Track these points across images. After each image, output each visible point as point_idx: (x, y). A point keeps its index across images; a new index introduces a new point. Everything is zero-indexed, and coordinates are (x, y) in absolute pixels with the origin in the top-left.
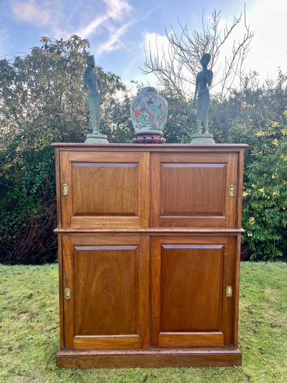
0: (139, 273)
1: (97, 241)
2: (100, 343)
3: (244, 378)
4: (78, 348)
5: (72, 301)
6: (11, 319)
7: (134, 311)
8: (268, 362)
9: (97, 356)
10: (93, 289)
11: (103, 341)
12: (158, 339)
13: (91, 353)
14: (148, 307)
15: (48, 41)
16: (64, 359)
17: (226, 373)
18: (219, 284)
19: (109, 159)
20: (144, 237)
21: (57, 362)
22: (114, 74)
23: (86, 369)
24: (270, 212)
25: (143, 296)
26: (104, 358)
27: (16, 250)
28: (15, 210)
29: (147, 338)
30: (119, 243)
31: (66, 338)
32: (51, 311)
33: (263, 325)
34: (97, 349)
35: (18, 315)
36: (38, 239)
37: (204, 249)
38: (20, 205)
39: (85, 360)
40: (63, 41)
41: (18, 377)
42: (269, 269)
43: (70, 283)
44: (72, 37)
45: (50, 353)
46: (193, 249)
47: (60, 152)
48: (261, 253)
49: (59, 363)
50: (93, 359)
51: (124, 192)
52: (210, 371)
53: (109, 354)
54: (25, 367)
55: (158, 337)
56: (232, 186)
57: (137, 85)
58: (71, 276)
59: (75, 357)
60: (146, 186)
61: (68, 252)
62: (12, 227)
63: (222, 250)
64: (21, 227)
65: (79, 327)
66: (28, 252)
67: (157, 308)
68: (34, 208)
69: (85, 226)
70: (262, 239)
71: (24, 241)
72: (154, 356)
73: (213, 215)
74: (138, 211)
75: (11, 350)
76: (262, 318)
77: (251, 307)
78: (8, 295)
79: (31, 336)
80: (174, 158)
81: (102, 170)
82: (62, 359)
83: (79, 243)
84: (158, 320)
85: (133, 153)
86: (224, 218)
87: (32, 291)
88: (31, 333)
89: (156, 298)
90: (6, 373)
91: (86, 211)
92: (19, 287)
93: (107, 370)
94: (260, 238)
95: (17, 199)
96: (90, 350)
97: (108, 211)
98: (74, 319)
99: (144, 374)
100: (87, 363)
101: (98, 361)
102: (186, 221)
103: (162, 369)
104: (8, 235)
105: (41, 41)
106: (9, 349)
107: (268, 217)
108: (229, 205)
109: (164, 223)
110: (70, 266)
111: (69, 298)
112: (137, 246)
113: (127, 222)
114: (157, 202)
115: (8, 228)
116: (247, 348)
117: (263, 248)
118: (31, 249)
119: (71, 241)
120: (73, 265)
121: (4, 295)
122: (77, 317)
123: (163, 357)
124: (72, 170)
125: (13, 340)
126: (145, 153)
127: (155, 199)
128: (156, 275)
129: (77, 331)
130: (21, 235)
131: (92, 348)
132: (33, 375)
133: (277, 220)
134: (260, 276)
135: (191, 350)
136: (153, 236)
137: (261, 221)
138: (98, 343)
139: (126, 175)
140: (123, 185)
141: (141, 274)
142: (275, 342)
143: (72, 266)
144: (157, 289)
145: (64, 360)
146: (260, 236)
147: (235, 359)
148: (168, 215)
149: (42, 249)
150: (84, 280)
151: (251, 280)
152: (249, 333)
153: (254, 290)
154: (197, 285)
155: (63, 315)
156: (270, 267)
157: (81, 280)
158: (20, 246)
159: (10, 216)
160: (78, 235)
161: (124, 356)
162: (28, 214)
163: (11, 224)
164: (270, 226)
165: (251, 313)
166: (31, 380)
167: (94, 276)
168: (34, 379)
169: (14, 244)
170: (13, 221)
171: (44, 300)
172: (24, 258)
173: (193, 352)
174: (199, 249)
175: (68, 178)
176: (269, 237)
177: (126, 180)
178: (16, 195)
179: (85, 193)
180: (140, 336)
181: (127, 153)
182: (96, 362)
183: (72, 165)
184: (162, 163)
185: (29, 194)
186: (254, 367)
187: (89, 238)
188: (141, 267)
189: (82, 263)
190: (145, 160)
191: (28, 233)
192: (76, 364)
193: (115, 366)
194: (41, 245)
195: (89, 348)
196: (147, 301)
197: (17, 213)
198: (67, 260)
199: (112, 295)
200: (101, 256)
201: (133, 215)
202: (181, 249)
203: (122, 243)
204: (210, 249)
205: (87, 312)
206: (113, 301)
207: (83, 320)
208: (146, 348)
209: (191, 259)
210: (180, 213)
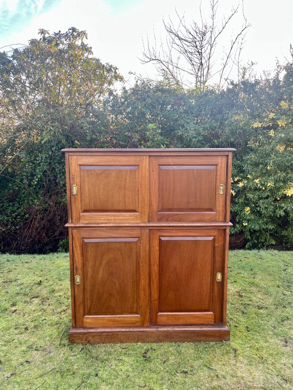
0: (140, 261)
1: (103, 234)
2: (107, 322)
3: (232, 351)
4: (87, 326)
5: (81, 286)
6: (24, 303)
7: (135, 294)
8: (253, 338)
9: (104, 333)
10: (100, 276)
11: (109, 320)
12: (157, 318)
13: (99, 330)
14: (148, 291)
15: (46, 33)
16: (75, 335)
17: (215, 347)
18: (210, 270)
19: (113, 162)
20: (144, 230)
21: (69, 339)
22: (112, 65)
23: (94, 344)
24: (264, 202)
25: (144, 282)
26: (111, 334)
27: (20, 240)
28: (17, 201)
29: (147, 317)
30: (123, 236)
31: (76, 318)
32: (60, 296)
33: (251, 307)
35: (30, 299)
36: (41, 229)
37: (197, 241)
38: (22, 196)
39: (93, 336)
40: (61, 33)
41: (36, 352)
42: (260, 257)
43: (80, 271)
44: (70, 29)
45: (62, 331)
46: (187, 240)
47: (70, 156)
48: (256, 242)
49: (71, 339)
50: (100, 335)
51: (126, 192)
52: (201, 346)
53: (115, 331)
54: (41, 343)
55: (157, 316)
56: (221, 185)
57: (135, 76)
58: (81, 265)
59: (85, 334)
60: (145, 186)
61: (77, 244)
62: (15, 218)
63: (213, 241)
64: (24, 218)
65: (88, 308)
66: (31, 241)
67: (156, 292)
68: (35, 199)
69: (92, 221)
70: (256, 228)
71: (27, 231)
72: (154, 332)
73: (205, 211)
74: (139, 207)
75: (28, 330)
76: (250, 301)
77: (241, 292)
78: (19, 282)
79: (44, 318)
80: (170, 160)
81: (107, 172)
83: (87, 236)
84: (156, 302)
85: (134, 156)
86: (215, 214)
87: (40, 279)
88: (44, 315)
89: (155, 283)
90: (25, 348)
91: (92, 208)
92: (29, 274)
93: (113, 345)
94: (254, 228)
95: (19, 191)
96: (98, 328)
97: (112, 208)
98: (84, 301)
99: (145, 348)
100: (95, 339)
101: (105, 337)
102: (181, 216)
103: (160, 344)
104: (11, 226)
105: (38, 33)
106: (25, 329)
107: (262, 207)
108: (219, 202)
109: (162, 218)
110: (80, 256)
111: (79, 284)
112: (138, 239)
113: (129, 218)
114: (156, 200)
115: (11, 219)
116: (235, 326)
117: (258, 237)
118: (35, 239)
119: (80, 234)
120: (83, 255)
121: (16, 282)
122: (86, 300)
123: (162, 334)
124: (80, 172)
125: (28, 321)
126: (145, 157)
127: (154, 197)
128: (154, 264)
129: (86, 312)
130: (24, 226)
131: (99, 326)
132: (48, 350)
133: (271, 210)
134: (252, 264)
135: (185, 327)
136: (152, 230)
137: (256, 211)
138: (105, 322)
139: (128, 177)
140: (125, 185)
141: (141, 263)
142: (260, 321)
143: (81, 256)
144: (156, 276)
145: (75, 337)
146: (255, 226)
147: (223, 335)
148: (166, 211)
149: (45, 239)
150: (92, 268)
151: (243, 267)
152: (238, 314)
153: (245, 276)
154: (191, 272)
155: (74, 298)
156: (262, 255)
157: (89, 268)
158: (23, 236)
159: (13, 207)
160: (86, 229)
161: (127, 333)
162: (30, 205)
163: (14, 215)
164: (264, 215)
165: (241, 296)
166: (47, 354)
167: (100, 264)
168: (50, 353)
169: (18, 234)
170: (16, 212)
171: (53, 286)
172: (28, 247)
173: (187, 329)
174: (193, 240)
175: (77, 180)
176: (263, 226)
177: (127, 181)
178: (17, 187)
179: (92, 192)
180: (141, 316)
181: (129, 157)
182: (103, 338)
183: (80, 168)
184: (159, 165)
185: (30, 185)
186: (240, 342)
187: (96, 232)
188: (142, 257)
189: (90, 254)
190: (144, 163)
191: (31, 224)
192: (86, 340)
193: (120, 341)
194: (44, 235)
195: (98, 326)
196: (147, 286)
197: (19, 204)
198: (77, 250)
199: (116, 281)
200: (107, 247)
201: (134, 211)
202: (177, 241)
203: (125, 236)
204: (202, 240)
205: (95, 296)
206: (118, 286)
207: (92, 302)
208: (146, 325)
209: (186, 249)
210: (176, 209)
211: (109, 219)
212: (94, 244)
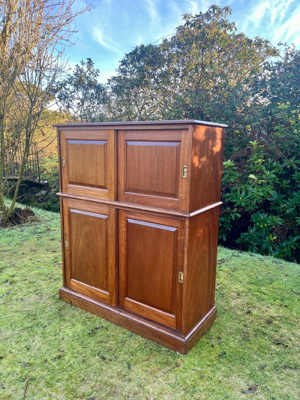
0: (109, 239)
1: (82, 206)
2: (85, 290)
3: (173, 365)
4: (72, 288)
5: (69, 251)
7: (105, 271)
9: (81, 299)
10: (81, 245)
11: (87, 289)
12: (124, 303)
13: (78, 295)
15: (189, 17)
17: (161, 353)
18: (172, 266)
19: (88, 137)
20: (111, 209)
23: (74, 306)
25: (112, 261)
26: (85, 302)
29: (114, 298)
30: (96, 211)
31: (66, 278)
34: (83, 294)
37: (159, 229)
39: (74, 299)
40: (202, 14)
43: (67, 237)
44: (211, 8)
46: (150, 227)
47: (60, 131)
49: (60, 295)
50: (78, 300)
51: (98, 167)
52: (152, 345)
53: (88, 300)
55: (124, 300)
56: (185, 166)
58: (68, 231)
59: (69, 294)
61: (66, 212)
63: (176, 233)
65: (73, 272)
67: (124, 275)
69: (75, 193)
72: (116, 314)
73: (168, 197)
74: (107, 185)
80: (135, 135)
81: (83, 146)
82: (63, 292)
83: (72, 206)
84: (124, 285)
85: (103, 131)
86: (177, 201)
89: (122, 265)
91: (75, 181)
93: (84, 312)
97: (88, 182)
98: (71, 266)
100: (75, 301)
102: (145, 199)
105: (182, 19)
108: (182, 187)
109: (128, 198)
110: (68, 225)
111: (67, 248)
112: (107, 216)
113: (100, 194)
119: (67, 204)
123: (122, 319)
124: (67, 146)
126: (111, 131)
127: (121, 175)
128: (122, 245)
129: (72, 275)
131: (80, 292)
135: (144, 321)
136: (119, 209)
139: (99, 152)
140: (97, 160)
141: (110, 241)
144: (123, 258)
145: (63, 294)
147: (179, 345)
148: (131, 192)
150: (75, 237)
154: (153, 263)
155: (64, 260)
157: (73, 236)
160: (70, 199)
161: (96, 306)
167: (81, 235)
168: (41, 300)
174: (155, 228)
175: (65, 153)
177: (98, 156)
179: (74, 166)
180: (109, 294)
181: (99, 131)
182: (80, 304)
183: (67, 142)
184: (127, 141)
186: (194, 362)
187: (77, 204)
188: (110, 235)
189: (74, 224)
190: (111, 139)
192: (69, 300)
193: (91, 311)
196: (114, 267)
199: (91, 254)
200: (84, 220)
201: (104, 187)
202: (141, 225)
203: (97, 212)
204: (165, 230)
205: (77, 263)
206: (92, 259)
207: (75, 268)
208: (113, 305)
209: (149, 236)
210: (140, 190)
211: (86, 192)
212: (76, 214)
